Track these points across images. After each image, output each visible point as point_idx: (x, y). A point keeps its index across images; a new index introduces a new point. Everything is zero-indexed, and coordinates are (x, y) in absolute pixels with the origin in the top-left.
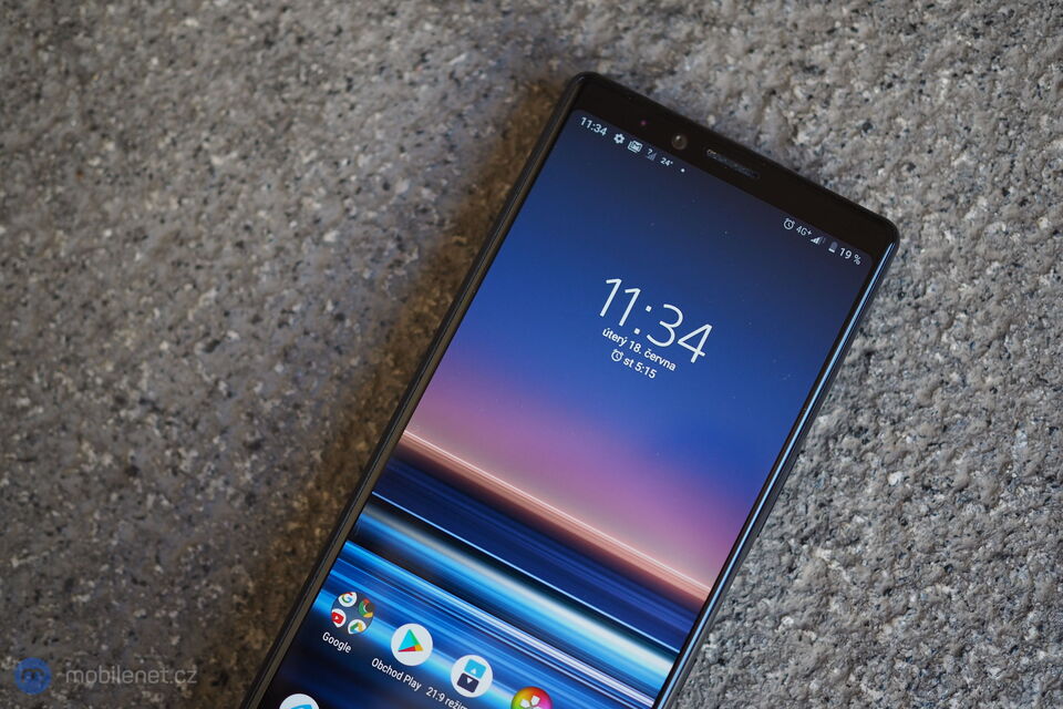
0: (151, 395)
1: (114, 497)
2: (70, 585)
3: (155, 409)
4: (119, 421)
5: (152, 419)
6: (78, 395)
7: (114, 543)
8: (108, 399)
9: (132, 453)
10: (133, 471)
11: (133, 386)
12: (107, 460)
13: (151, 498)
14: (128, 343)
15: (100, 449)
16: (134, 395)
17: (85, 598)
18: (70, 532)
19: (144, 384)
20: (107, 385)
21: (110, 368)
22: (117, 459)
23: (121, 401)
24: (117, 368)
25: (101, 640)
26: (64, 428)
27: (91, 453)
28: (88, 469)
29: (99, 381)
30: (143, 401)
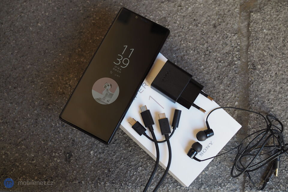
0: (71, 85)
1: (60, 96)
2: (49, 105)
3: (71, 87)
4: (65, 86)
5: (69, 88)
6: (61, 80)
7: (57, 102)
8: (65, 83)
9: (65, 91)
10: (64, 93)
11: (69, 82)
12: (61, 90)
13: (65, 98)
14: (71, 76)
15: (61, 89)
16: (69, 84)
17: (50, 107)
18: (52, 98)
19: (70, 83)
20: (66, 81)
21: (67, 79)
22: (63, 91)
23: (67, 84)
24: (68, 79)
25: (50, 114)
26: (57, 84)
27: (59, 89)
28: (58, 91)
29: (65, 80)
30: (69, 85)
